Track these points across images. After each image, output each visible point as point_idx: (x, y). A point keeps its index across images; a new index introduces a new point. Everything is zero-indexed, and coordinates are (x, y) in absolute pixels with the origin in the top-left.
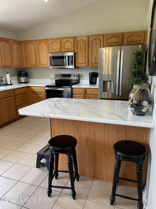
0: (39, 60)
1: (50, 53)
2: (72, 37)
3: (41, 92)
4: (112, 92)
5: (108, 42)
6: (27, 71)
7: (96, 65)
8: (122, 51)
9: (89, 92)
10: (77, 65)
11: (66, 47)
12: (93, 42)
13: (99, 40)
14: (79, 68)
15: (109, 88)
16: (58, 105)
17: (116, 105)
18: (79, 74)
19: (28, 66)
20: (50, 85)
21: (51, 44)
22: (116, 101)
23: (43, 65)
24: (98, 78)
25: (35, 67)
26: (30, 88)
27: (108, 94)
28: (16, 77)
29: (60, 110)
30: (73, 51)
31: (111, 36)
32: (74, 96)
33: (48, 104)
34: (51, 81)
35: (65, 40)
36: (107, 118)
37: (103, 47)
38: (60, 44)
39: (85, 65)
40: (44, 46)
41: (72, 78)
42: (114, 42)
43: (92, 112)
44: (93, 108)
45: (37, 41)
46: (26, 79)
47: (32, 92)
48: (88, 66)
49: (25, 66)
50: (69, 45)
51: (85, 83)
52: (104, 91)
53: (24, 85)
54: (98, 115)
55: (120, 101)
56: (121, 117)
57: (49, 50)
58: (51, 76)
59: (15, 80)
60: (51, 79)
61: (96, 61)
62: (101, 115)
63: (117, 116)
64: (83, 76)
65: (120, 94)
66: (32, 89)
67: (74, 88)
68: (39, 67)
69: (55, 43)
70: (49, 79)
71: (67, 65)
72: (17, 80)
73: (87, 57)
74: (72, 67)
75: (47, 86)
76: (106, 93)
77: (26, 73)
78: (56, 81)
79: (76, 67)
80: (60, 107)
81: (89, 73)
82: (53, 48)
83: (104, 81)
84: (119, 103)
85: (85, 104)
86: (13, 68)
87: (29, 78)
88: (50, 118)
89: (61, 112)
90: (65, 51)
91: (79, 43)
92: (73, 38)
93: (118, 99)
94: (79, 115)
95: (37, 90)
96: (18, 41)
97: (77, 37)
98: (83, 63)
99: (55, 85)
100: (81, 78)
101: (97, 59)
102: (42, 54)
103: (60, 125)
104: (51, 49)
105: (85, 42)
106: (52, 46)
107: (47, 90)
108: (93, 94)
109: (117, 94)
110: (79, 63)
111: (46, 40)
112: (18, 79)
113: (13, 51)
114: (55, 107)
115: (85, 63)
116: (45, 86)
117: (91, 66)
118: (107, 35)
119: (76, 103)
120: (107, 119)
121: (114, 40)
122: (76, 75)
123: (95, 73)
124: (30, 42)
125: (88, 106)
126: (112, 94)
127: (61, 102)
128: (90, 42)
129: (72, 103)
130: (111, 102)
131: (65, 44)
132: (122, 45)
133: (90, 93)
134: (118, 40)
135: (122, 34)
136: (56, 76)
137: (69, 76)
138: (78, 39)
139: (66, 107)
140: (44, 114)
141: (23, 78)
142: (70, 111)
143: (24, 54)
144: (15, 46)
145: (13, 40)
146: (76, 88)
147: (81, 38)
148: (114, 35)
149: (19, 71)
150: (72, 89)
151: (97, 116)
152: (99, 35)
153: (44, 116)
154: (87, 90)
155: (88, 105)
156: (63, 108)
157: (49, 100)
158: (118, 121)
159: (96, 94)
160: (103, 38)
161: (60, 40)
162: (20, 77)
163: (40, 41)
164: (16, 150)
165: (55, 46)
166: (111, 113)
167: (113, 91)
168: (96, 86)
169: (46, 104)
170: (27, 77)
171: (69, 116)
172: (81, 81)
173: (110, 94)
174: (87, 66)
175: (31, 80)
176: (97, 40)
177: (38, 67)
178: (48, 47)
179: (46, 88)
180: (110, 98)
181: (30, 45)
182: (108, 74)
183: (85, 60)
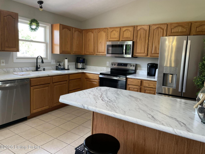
0: (96, 47)
1: (108, 41)
2: (132, 26)
3: (95, 79)
4: (173, 87)
5: (172, 32)
6: (84, 57)
7: (156, 55)
8: (189, 42)
9: (145, 84)
10: (135, 54)
11: (125, 36)
12: (155, 31)
13: (161, 30)
14: (137, 57)
15: (170, 82)
16: (104, 95)
17: (178, 105)
18: (136, 64)
19: (86, 53)
20: (105, 73)
21: (110, 33)
22: (178, 100)
23: (100, 52)
24: (157, 70)
25: (93, 54)
26: (85, 74)
27: (169, 89)
28: (74, 63)
29: (104, 102)
30: (132, 39)
31: (176, 25)
32: (128, 87)
33: (95, 93)
34: (106, 69)
35: (124, 29)
36: (163, 122)
37: (166, 36)
38: (119, 33)
39: (144, 55)
40: (103, 34)
41: (128, 67)
42: (179, 31)
43: (144, 111)
44: (146, 105)
45: (97, 30)
46: (83, 66)
47: (86, 78)
48: (147, 56)
49: (83, 53)
50: (128, 34)
51: (142, 74)
52: (163, 85)
53: (80, 71)
54: (150, 116)
55: (183, 100)
56: (182, 124)
57: (107, 38)
58: (107, 64)
59: (72, 65)
60: (107, 67)
61: (156, 52)
62: (155, 116)
63: (177, 122)
64: (140, 66)
65: (184, 91)
66: (87, 76)
67: (129, 78)
68: (97, 55)
69: (114, 31)
70: (104, 67)
71: (124, 54)
72: (74, 66)
73: (146, 46)
74: (130, 56)
75: (101, 74)
76: (167, 88)
77: (84, 60)
78: (111, 69)
79: (134, 56)
80: (106, 99)
81: (148, 64)
82: (112, 37)
83: (164, 74)
84: (182, 103)
85: (136, 99)
86: (72, 54)
87: (86, 64)
88: (93, 112)
89: (104, 105)
90: (123, 40)
91: (139, 33)
92: (133, 28)
93: (181, 96)
94: (124, 113)
95: (91, 77)
96: (80, 29)
97: (137, 26)
98: (141, 53)
99: (109, 73)
100: (139, 68)
101: (157, 49)
102: (101, 42)
103: (103, 120)
104: (109, 38)
105: (146, 31)
106: (110, 34)
107: (100, 78)
108: (151, 86)
109: (180, 90)
110: (137, 52)
111: (106, 28)
112: (76, 65)
113: (74, 38)
114: (100, 98)
115: (144, 53)
116: (99, 73)
117: (150, 56)
118: (171, 24)
119: (126, 96)
120: (163, 124)
121: (180, 29)
122: (133, 65)
123: (154, 64)
124: (91, 31)
125: (140, 102)
126: (174, 90)
127: (109, 93)
128: (152, 31)
129: (121, 95)
130: (171, 100)
131: (124, 33)
132: (189, 35)
133: (147, 85)
134: (185, 30)
135: (190, 24)
136: (112, 64)
137: (126, 65)
138: (139, 28)
139: (112, 99)
140: (84, 105)
141: (80, 64)
142: (116, 105)
143: (84, 41)
144: (76, 34)
145: (75, 28)
146: (131, 78)
147: (141, 27)
148: (179, 25)
149: (78, 58)
150: (127, 79)
151: (149, 118)
152: (163, 25)
153: (84, 107)
154: (143, 81)
155: (140, 100)
156: (109, 100)
157: (97, 88)
158: (178, 130)
159: (154, 87)
160: (166, 27)
161: (119, 29)
162: (78, 63)
163: (100, 30)
164: (58, 138)
165: (114, 34)
166: (169, 117)
167: (174, 85)
168: (155, 78)
169: (92, 93)
170: (84, 64)
171: (112, 113)
172: (138, 71)
173: (171, 90)
174: (145, 56)
175: (88, 67)
176: (160, 29)
177: (95, 55)
178: (107, 36)
179: (101, 76)
180: (170, 93)
181: (90, 33)
182: (170, 66)
183: (144, 50)
